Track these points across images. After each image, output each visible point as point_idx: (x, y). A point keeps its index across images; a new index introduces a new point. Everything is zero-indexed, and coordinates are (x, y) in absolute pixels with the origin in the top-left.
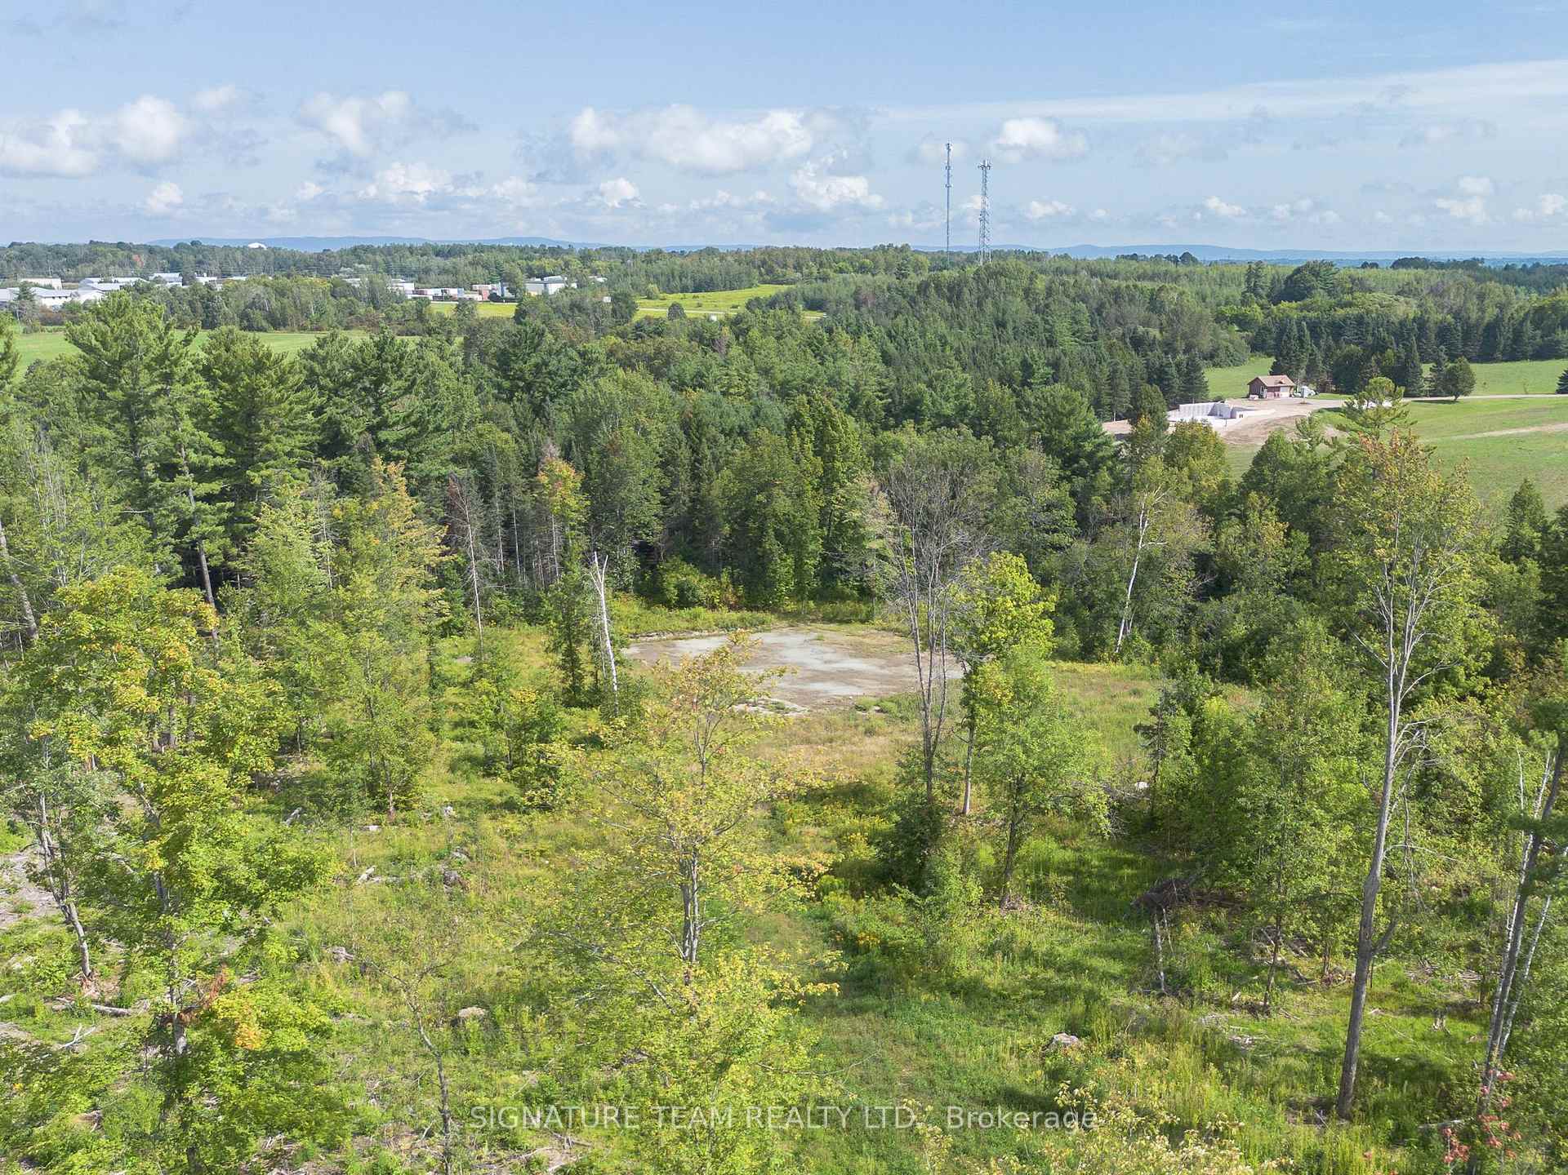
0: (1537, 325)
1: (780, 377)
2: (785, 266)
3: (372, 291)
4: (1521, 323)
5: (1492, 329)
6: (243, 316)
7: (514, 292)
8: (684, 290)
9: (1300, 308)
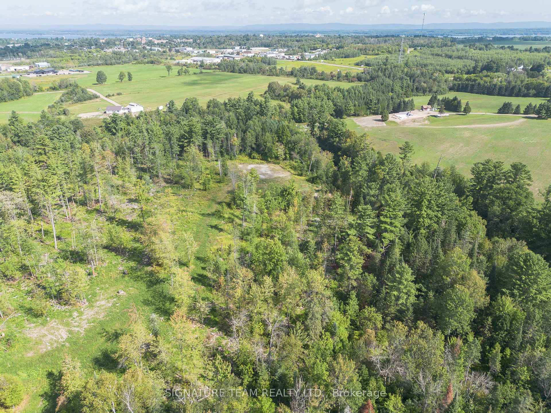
0: (526, 88)
2: (370, 50)
3: (271, 61)
4: (522, 87)
5: (513, 88)
6: (239, 70)
7: (303, 58)
8: (342, 57)
9: (475, 76)
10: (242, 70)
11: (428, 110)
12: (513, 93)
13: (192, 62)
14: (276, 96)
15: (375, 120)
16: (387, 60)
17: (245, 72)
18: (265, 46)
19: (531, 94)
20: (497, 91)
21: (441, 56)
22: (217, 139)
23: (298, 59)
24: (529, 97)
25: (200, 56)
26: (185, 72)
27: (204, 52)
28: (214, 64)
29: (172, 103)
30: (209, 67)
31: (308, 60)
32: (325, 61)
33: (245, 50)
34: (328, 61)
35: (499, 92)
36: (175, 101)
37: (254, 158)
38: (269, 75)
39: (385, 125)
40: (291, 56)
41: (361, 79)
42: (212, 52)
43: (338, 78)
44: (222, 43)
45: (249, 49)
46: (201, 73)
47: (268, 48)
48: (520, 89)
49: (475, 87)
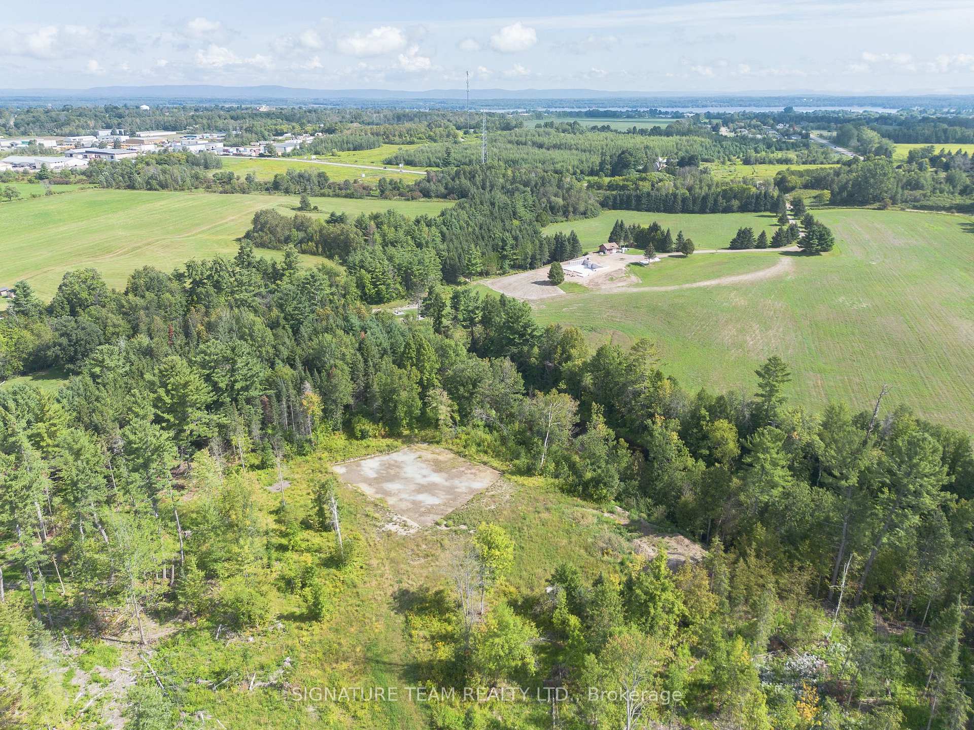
0: (724, 197)
1: (397, 262)
2: (394, 136)
3: (205, 160)
4: (718, 196)
5: (705, 198)
6: (148, 183)
7: (270, 153)
8: (349, 150)
9: (624, 180)
10: (154, 182)
11: (614, 251)
12: (706, 207)
13: (10, 167)
14: (279, 241)
15: (535, 283)
16: (449, 154)
17: (164, 186)
18: (166, 129)
19: (735, 208)
20: (679, 205)
21: (525, 144)
22: (249, 401)
23: (261, 155)
24: (733, 212)
25: (22, 152)
26: (8, 196)
27: (30, 143)
28: (73, 172)
29: (23, 290)
30: (64, 178)
31: (283, 155)
32: (318, 156)
33: (127, 138)
34: (323, 157)
35: (683, 206)
36: (29, 283)
37: (364, 436)
38: (225, 192)
39: (562, 292)
40: (241, 149)
41: (428, 192)
42: (49, 143)
43: (382, 192)
44: (63, 125)
45: (133, 134)
46: (49, 193)
47: (174, 133)
48: (716, 201)
49: (644, 201)
